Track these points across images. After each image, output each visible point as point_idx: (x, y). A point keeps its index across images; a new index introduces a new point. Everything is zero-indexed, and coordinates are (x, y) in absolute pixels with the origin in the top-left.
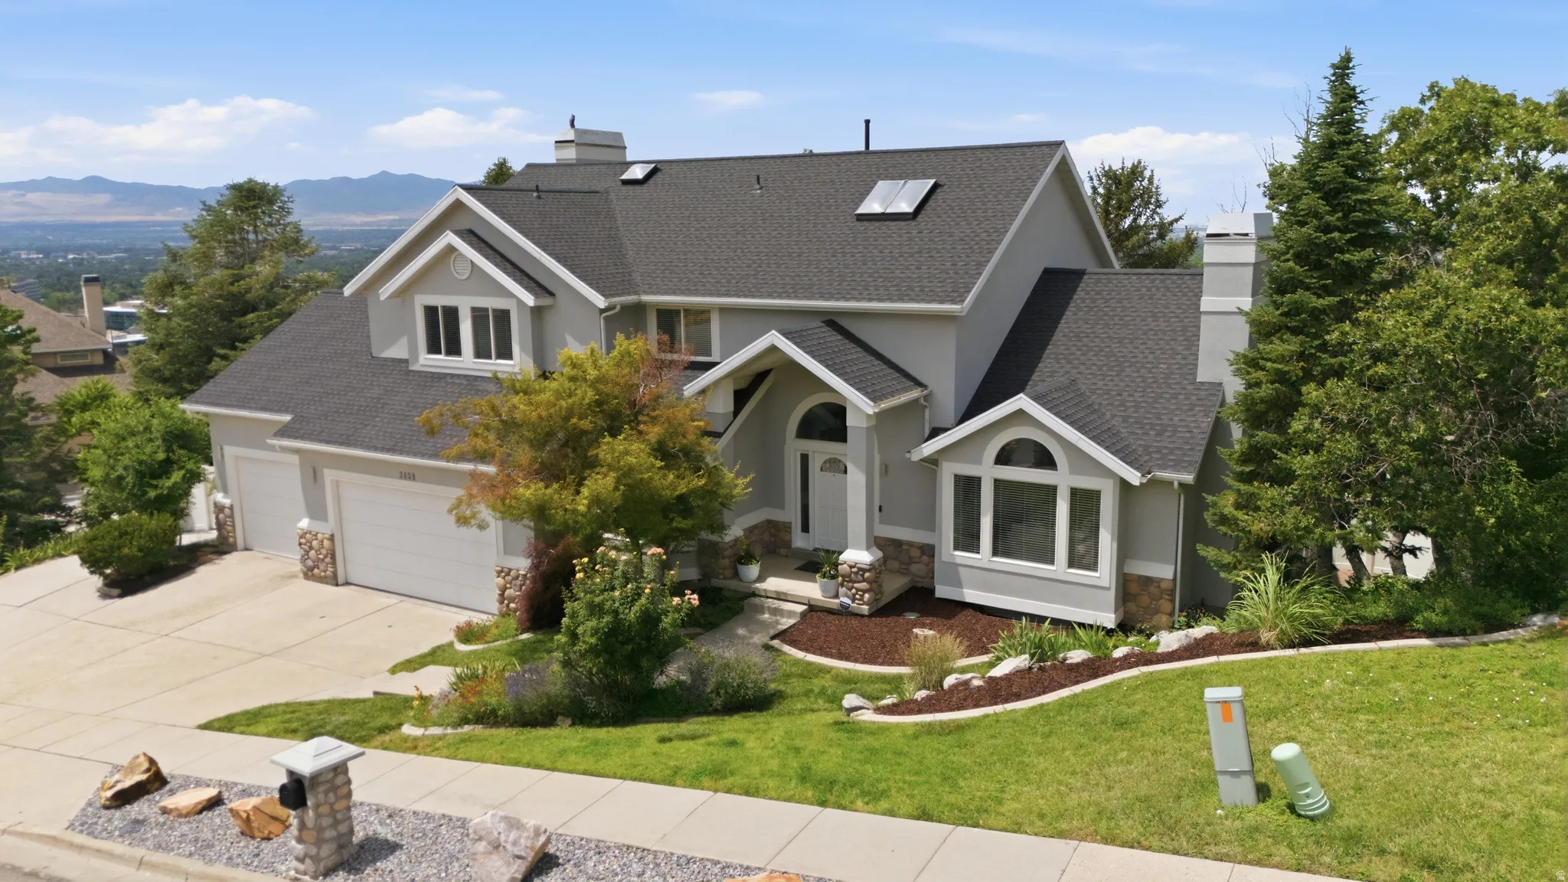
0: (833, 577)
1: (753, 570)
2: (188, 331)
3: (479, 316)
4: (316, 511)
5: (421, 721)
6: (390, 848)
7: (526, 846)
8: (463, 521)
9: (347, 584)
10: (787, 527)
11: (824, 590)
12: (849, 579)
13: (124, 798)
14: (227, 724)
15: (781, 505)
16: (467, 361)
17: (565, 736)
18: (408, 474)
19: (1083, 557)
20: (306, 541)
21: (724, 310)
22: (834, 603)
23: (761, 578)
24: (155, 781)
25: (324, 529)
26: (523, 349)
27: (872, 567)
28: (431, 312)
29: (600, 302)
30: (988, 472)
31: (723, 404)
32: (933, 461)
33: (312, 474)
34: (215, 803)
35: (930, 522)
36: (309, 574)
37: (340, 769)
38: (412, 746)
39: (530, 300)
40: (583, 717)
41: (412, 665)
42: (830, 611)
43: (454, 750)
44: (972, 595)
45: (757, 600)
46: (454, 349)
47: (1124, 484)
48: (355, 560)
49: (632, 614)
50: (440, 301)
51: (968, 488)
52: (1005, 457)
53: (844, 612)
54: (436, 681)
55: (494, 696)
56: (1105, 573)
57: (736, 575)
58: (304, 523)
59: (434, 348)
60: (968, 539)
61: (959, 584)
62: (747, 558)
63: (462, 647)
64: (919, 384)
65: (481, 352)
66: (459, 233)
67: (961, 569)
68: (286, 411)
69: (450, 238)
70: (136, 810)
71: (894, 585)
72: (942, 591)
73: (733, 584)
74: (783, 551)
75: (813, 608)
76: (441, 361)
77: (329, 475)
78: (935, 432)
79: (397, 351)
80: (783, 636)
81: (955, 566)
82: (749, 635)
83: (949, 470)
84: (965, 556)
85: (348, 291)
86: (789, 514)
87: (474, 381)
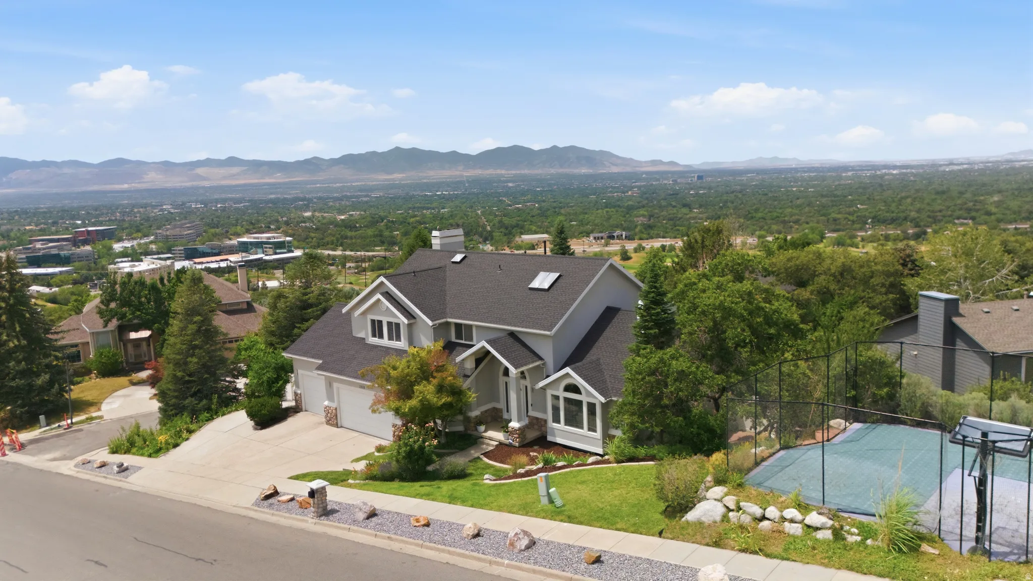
0: (507, 432)
1: (482, 428)
2: (285, 318)
3: (390, 324)
4: (330, 398)
5: (354, 479)
6: (336, 511)
7: (368, 509)
8: (374, 411)
9: (341, 427)
10: (500, 411)
11: (504, 436)
12: (511, 433)
13: (268, 497)
14: (296, 478)
15: (498, 401)
16: (385, 342)
17: (396, 484)
18: (362, 387)
19: (592, 428)
20: (327, 409)
21: (477, 327)
22: (507, 442)
23: (486, 431)
24: (276, 493)
25: (334, 405)
26: (404, 338)
27: (520, 429)
28: (373, 321)
29: (430, 323)
30: (561, 394)
31: (470, 365)
32: (544, 389)
33: (330, 383)
34: (292, 499)
35: (545, 410)
36: (328, 423)
37: (324, 488)
38: (350, 486)
39: (406, 321)
40: (403, 479)
41: (358, 460)
42: (506, 445)
43: (360, 487)
44: (559, 440)
45: (482, 440)
46: (381, 336)
47: (601, 402)
48: (345, 419)
49: (416, 446)
50: (377, 318)
51: (556, 399)
52: (566, 389)
53: (510, 445)
54: (361, 466)
55: (376, 471)
56: (599, 433)
57: (476, 430)
58: (326, 403)
59: (374, 335)
60: (557, 420)
61: (554, 435)
62: (480, 423)
63: (376, 454)
64: (541, 359)
65: (390, 338)
66: (382, 294)
67: (556, 431)
68: (320, 359)
69: (378, 296)
70: (271, 501)
71: (532, 435)
72: (550, 438)
73: (474, 433)
74: (499, 420)
75: (501, 443)
76: (376, 340)
77: (335, 385)
78: (548, 376)
79: (361, 335)
80: (486, 454)
81: (553, 429)
82: (474, 453)
83: (549, 393)
84: (555, 425)
85: (344, 311)
86: (501, 405)
87: (389, 350)
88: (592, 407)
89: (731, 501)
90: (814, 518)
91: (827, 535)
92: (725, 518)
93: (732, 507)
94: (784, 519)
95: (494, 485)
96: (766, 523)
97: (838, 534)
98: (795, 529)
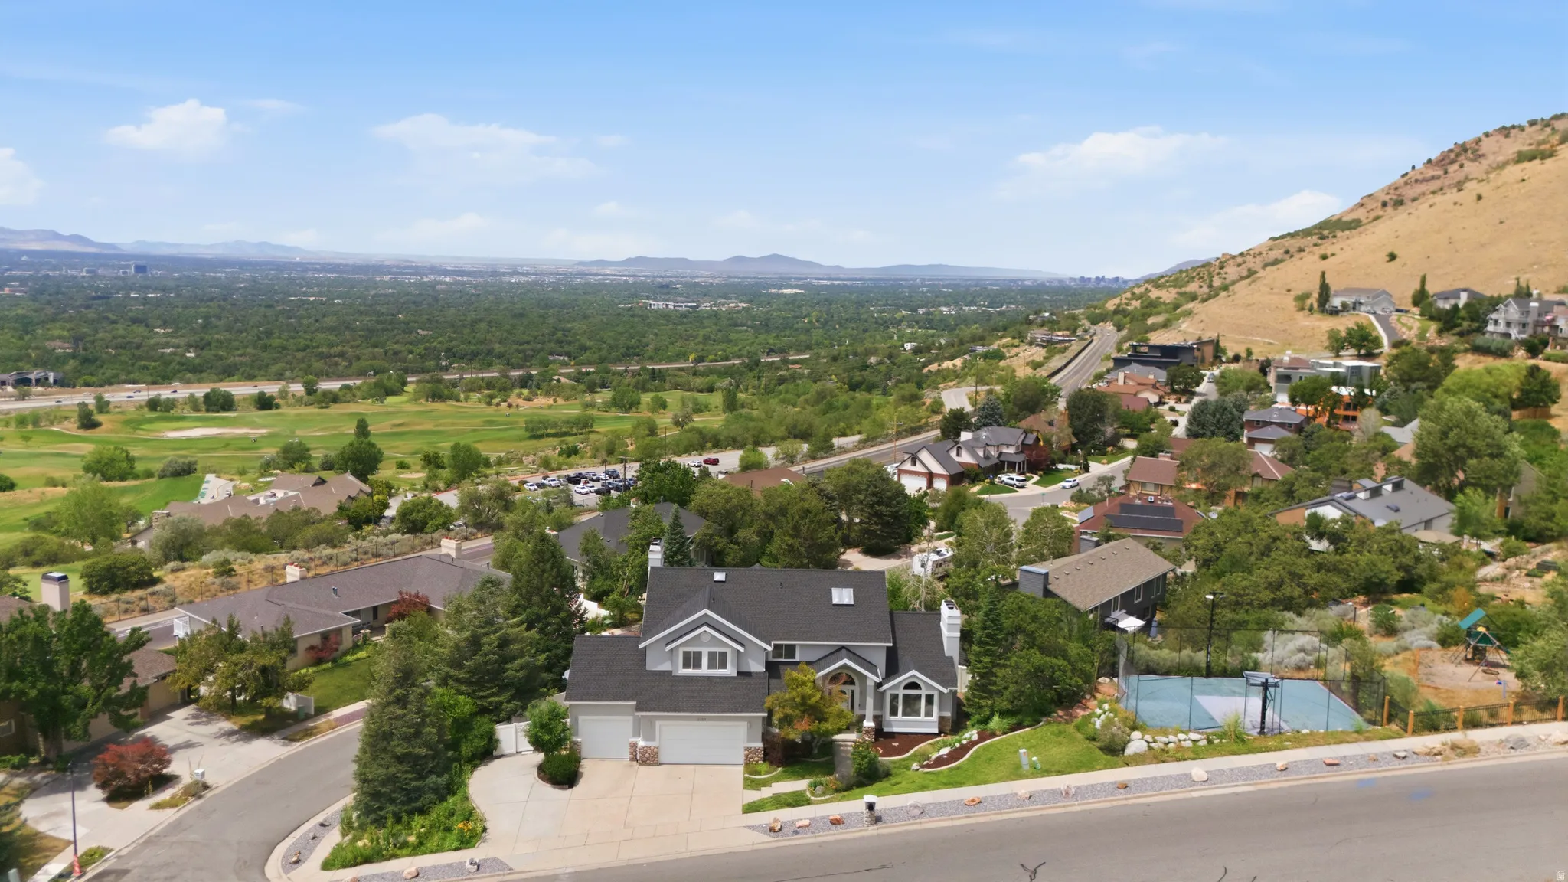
3: (712, 654)
4: (649, 737)
5: (817, 796)
9: (669, 764)
12: (868, 732)
14: (752, 810)
16: (704, 670)
18: (703, 719)
20: (644, 750)
21: (802, 645)
24: (781, 824)
25: (655, 744)
26: (732, 665)
28: (689, 653)
29: (768, 648)
30: (901, 692)
32: (887, 690)
33: (651, 723)
34: (810, 822)
35: (882, 708)
36: (641, 764)
39: (738, 649)
41: (756, 785)
44: (896, 730)
46: (697, 667)
47: (941, 692)
50: (694, 650)
51: (895, 697)
52: (907, 687)
56: (935, 718)
58: (642, 744)
59: (686, 666)
61: (895, 727)
65: (710, 668)
67: (893, 723)
68: (633, 700)
69: (704, 628)
72: (886, 730)
76: (690, 672)
77: (658, 723)
78: (886, 679)
79: (663, 668)
81: (890, 721)
83: (889, 693)
84: (893, 718)
85: (641, 646)
87: (708, 678)
88: (930, 697)
89: (1148, 738)
90: (1194, 736)
91: (1204, 742)
92: (1150, 748)
93: (1151, 740)
94: (1180, 741)
96: (1171, 745)
97: (1210, 742)
98: (1189, 744)
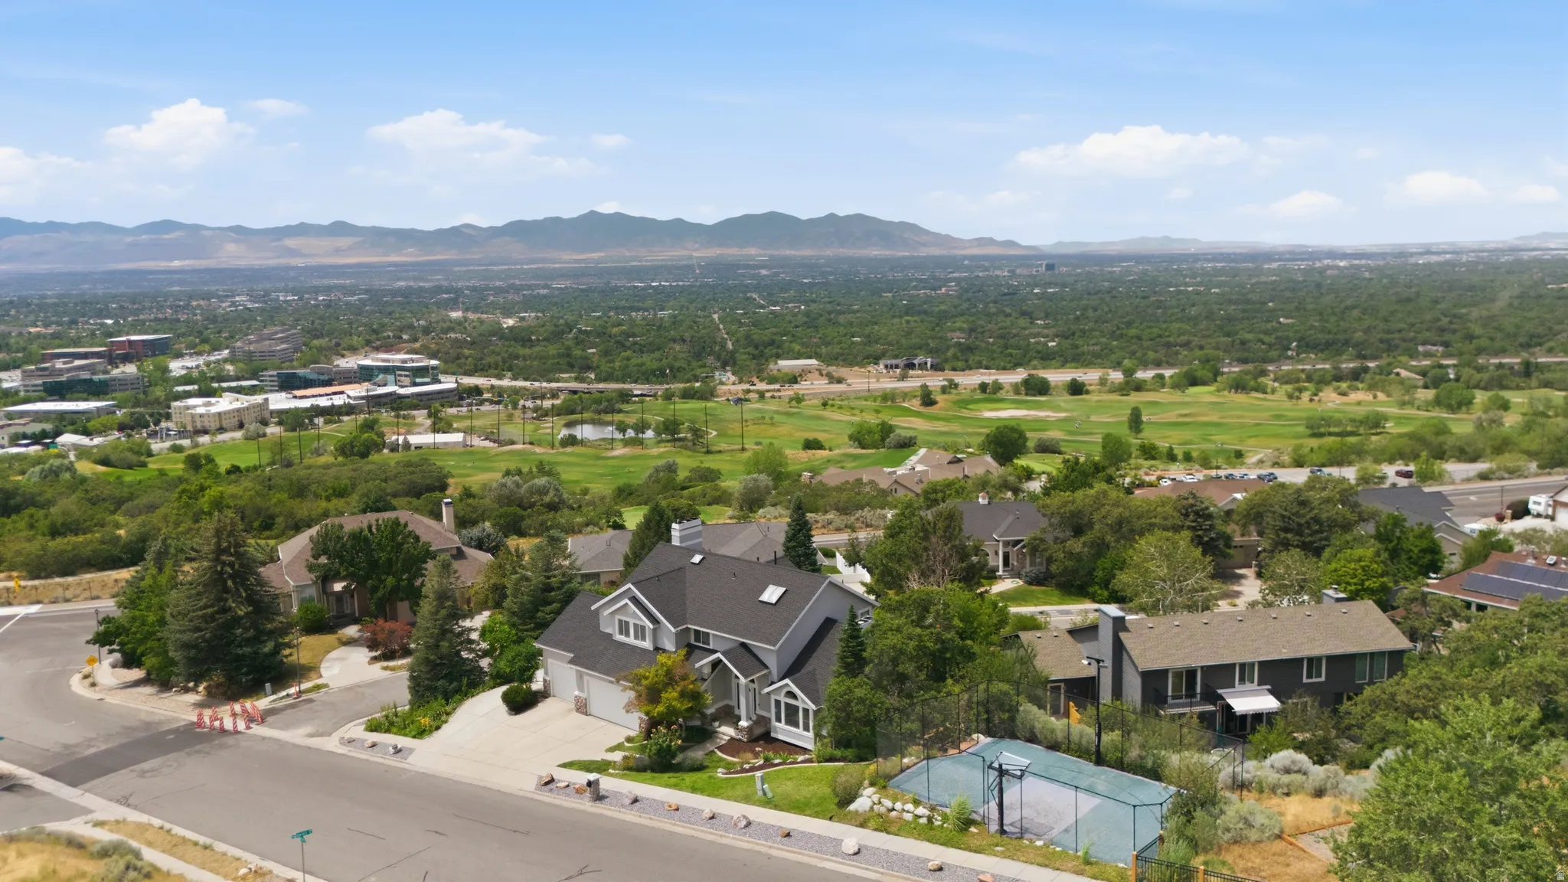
0: (738, 729)
1: (717, 724)
3: (635, 625)
4: (581, 689)
5: (614, 769)
6: (606, 797)
7: (632, 797)
8: (628, 712)
9: (592, 716)
10: (732, 708)
11: (735, 732)
12: (742, 730)
13: (547, 783)
14: (564, 766)
15: (731, 699)
16: (631, 640)
17: (648, 775)
18: (611, 682)
19: (806, 728)
20: (577, 699)
21: (714, 635)
22: (737, 738)
23: (719, 726)
24: (552, 780)
25: (584, 695)
26: (649, 640)
27: (748, 726)
28: (620, 621)
29: (673, 630)
30: (783, 700)
31: (707, 670)
32: (768, 693)
33: (580, 676)
34: (568, 786)
35: (769, 711)
36: (578, 710)
37: (598, 780)
38: (611, 775)
39: (651, 626)
40: (653, 771)
41: (612, 749)
42: (737, 741)
43: (622, 777)
44: (781, 737)
45: (716, 734)
46: (627, 634)
47: (811, 708)
48: (593, 708)
49: (665, 745)
50: (624, 618)
51: (778, 703)
52: (787, 696)
53: (740, 740)
54: (617, 756)
55: (632, 763)
56: (812, 734)
57: (712, 725)
58: (577, 693)
59: (621, 633)
60: (779, 720)
61: (776, 732)
62: (715, 720)
63: (626, 744)
64: (766, 667)
65: (636, 637)
66: (630, 599)
67: (778, 729)
68: (572, 653)
69: (626, 601)
70: (549, 786)
71: (759, 731)
72: (773, 735)
73: (709, 728)
74: (731, 715)
75: (732, 739)
76: (623, 638)
77: (586, 678)
78: (773, 683)
79: (609, 631)
80: (720, 748)
81: (775, 727)
82: (710, 747)
83: (773, 697)
84: (777, 724)
85: (592, 608)
86: (733, 703)
87: (633, 648)
88: (806, 711)
89: (876, 798)
90: (919, 810)
91: (923, 821)
92: (871, 809)
93: (876, 801)
94: (903, 810)
95: (726, 779)
96: (894, 813)
97: (930, 819)
98: (908, 817)
